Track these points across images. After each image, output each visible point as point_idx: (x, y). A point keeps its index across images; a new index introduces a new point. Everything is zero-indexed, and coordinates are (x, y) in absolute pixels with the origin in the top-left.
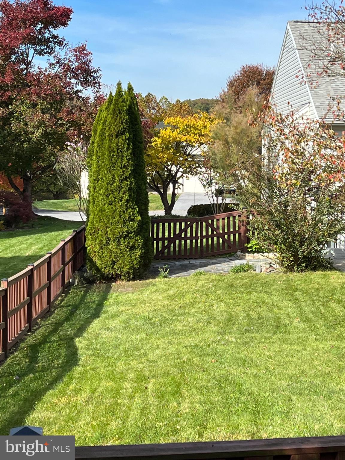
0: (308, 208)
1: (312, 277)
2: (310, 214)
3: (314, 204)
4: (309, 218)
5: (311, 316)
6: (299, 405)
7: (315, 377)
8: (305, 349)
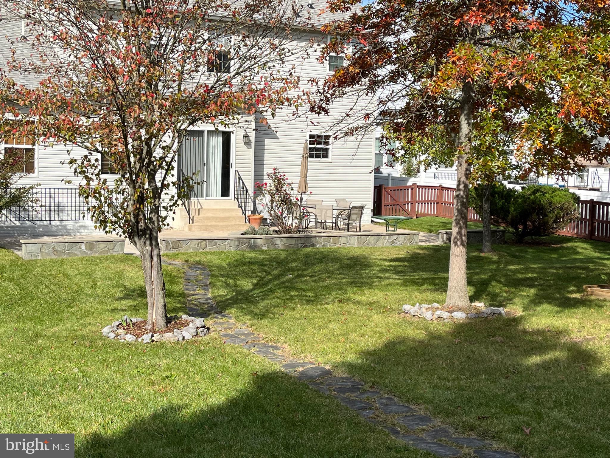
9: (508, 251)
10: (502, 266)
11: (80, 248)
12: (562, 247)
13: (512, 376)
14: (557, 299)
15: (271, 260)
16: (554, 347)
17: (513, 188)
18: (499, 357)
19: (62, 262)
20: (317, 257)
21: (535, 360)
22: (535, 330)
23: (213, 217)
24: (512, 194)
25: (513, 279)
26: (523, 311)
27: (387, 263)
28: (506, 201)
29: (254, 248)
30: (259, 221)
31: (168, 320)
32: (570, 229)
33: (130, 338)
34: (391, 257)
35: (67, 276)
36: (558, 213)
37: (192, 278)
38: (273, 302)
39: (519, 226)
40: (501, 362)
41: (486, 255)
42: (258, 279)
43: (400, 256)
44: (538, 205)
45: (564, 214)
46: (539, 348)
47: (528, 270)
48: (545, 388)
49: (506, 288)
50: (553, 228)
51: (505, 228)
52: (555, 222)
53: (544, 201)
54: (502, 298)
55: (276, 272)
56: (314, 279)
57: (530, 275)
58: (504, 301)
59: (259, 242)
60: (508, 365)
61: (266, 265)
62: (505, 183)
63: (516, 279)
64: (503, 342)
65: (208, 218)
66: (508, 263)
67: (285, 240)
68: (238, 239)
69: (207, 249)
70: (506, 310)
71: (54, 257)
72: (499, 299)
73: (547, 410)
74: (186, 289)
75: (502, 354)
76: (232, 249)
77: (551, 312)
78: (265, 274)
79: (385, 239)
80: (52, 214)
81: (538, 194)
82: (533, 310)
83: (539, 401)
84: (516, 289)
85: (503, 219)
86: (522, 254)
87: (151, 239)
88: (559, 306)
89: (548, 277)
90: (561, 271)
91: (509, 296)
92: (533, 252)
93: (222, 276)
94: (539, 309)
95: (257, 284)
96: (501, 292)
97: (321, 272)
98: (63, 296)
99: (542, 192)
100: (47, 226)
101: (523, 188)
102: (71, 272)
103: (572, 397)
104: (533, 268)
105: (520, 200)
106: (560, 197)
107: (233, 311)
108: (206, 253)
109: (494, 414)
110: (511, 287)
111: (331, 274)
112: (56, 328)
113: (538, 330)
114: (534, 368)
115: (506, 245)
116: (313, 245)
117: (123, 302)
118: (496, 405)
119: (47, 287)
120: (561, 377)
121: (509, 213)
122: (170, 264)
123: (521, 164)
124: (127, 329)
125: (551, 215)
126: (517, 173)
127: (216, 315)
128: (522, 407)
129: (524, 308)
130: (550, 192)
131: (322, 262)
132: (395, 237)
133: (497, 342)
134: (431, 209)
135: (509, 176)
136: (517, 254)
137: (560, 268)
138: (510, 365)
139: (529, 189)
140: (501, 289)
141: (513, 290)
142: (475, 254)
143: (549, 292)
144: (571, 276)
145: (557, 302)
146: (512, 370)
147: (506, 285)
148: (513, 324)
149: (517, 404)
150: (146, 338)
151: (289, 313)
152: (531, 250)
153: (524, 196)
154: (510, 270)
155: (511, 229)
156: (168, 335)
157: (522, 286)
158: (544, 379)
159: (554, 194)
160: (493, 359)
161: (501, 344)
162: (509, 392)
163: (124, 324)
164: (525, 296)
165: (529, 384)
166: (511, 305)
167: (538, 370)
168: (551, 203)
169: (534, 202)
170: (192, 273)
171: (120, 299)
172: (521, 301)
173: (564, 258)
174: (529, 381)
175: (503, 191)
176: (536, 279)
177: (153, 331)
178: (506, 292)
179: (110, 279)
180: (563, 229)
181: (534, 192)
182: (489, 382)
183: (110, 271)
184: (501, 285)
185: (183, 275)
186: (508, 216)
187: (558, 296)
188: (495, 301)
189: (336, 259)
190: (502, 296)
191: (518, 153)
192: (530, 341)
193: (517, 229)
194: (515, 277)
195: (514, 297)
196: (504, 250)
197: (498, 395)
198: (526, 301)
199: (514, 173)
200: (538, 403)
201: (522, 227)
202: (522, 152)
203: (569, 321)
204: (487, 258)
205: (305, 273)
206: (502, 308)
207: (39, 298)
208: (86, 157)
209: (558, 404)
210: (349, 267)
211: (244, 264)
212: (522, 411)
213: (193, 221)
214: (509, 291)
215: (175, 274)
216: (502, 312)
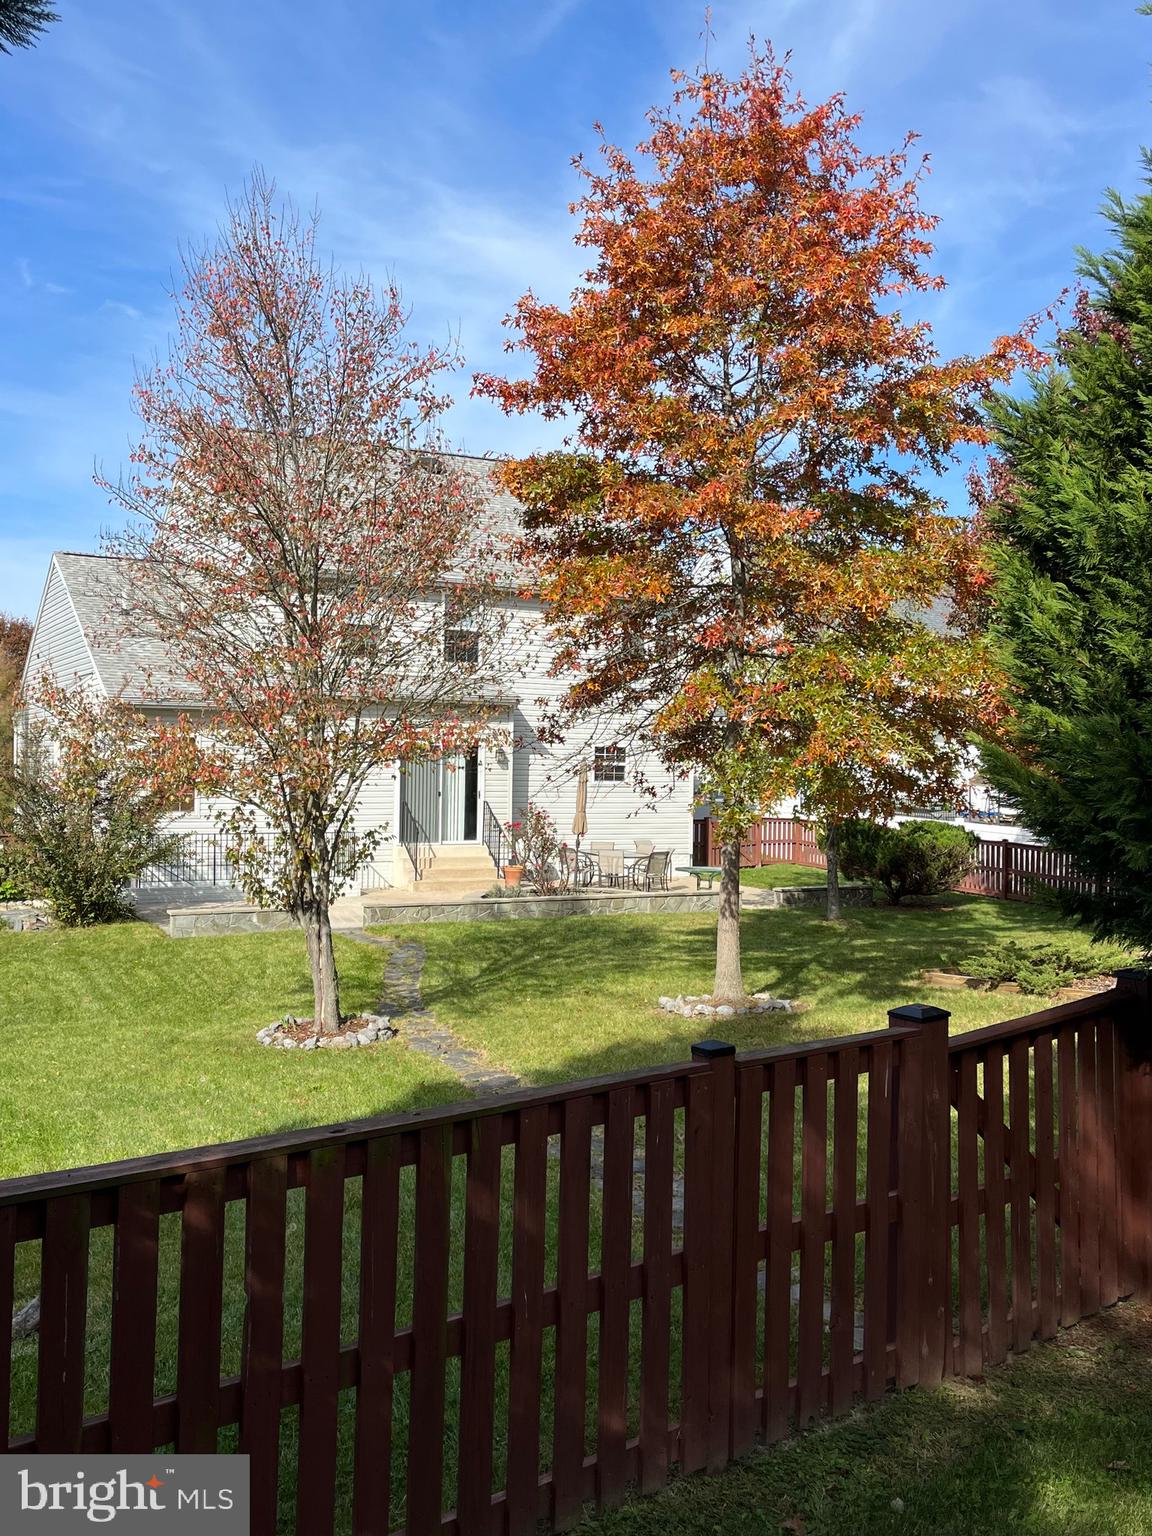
0: (96, 830)
1: (106, 933)
2: (98, 838)
3: (105, 823)
4: (99, 845)
5: (108, 991)
6: (109, 1124)
7: (127, 1079)
8: (106, 1041)
9: (866, 918)
10: (845, 940)
11: (250, 920)
12: (953, 910)
15: (516, 935)
19: (224, 941)
20: (585, 929)
23: (451, 871)
25: (845, 960)
26: (817, 1004)
27: (682, 937)
29: (498, 916)
30: (518, 875)
31: (342, 1021)
33: (289, 1043)
34: (692, 928)
35: (227, 961)
36: (946, 862)
37: (399, 962)
38: (496, 995)
39: (892, 881)
41: (830, 923)
42: (490, 962)
43: (706, 927)
44: (916, 850)
45: (955, 864)
47: (877, 946)
49: (824, 973)
50: (941, 883)
51: (873, 883)
52: (942, 875)
53: (924, 845)
54: (806, 987)
55: (519, 952)
56: (569, 961)
58: (804, 991)
59: (506, 907)
61: (507, 942)
63: (850, 960)
65: (443, 872)
66: (856, 936)
67: (543, 905)
68: (475, 904)
69: (431, 920)
70: (795, 1003)
71: (213, 934)
72: (801, 988)
74: (388, 978)
76: (467, 919)
78: (502, 954)
79: (692, 901)
80: (218, 869)
81: (918, 835)
84: (838, 973)
86: (886, 923)
87: (318, 914)
88: (873, 997)
89: (896, 956)
90: (921, 948)
91: (819, 983)
92: (903, 919)
93: (442, 958)
95: (488, 969)
96: (813, 979)
97: (584, 950)
98: (219, 988)
100: (210, 888)
101: (901, 824)
102: (234, 955)
104: (887, 943)
105: (894, 842)
106: (948, 838)
107: (436, 1007)
108: (427, 926)
110: (834, 970)
111: (595, 952)
112: (198, 1033)
115: (867, 909)
116: (584, 911)
117: (297, 997)
119: (198, 976)
121: (876, 861)
122: (374, 942)
124: (288, 1032)
125: (935, 865)
127: (414, 1013)
129: (822, 1000)
131: (588, 937)
132: (707, 898)
134: (785, 852)
136: (879, 922)
139: (908, 827)
140: (816, 974)
141: (832, 975)
142: (815, 922)
143: (878, 978)
144: (929, 954)
145: (875, 992)
147: (828, 968)
148: (789, 1021)
150: (310, 1043)
151: (509, 1010)
152: (902, 916)
153: (902, 837)
154: (852, 947)
156: (338, 1039)
157: (849, 970)
163: (285, 1026)
164: (840, 984)
166: (809, 996)
168: (933, 847)
170: (401, 954)
171: (294, 992)
172: (830, 990)
173: (945, 929)
176: (876, 959)
177: (321, 1034)
178: (820, 978)
179: (286, 965)
183: (288, 953)
184: (822, 969)
185: (388, 958)
186: (875, 865)
187: (886, 983)
188: (793, 990)
189: (610, 932)
190: (809, 984)
193: (889, 884)
194: (851, 957)
195: (824, 985)
196: (860, 916)
201: (897, 881)
204: (829, 928)
205: (560, 952)
206: (791, 1001)
207: (185, 991)
208: (238, 809)
210: (626, 943)
211: (477, 940)
213: (421, 876)
214: (826, 977)
215: (377, 956)
216: (789, 1006)
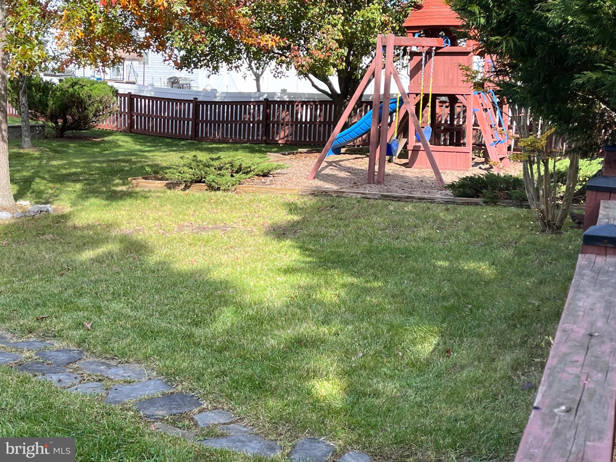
9: (49, 146)
10: (45, 162)
12: (103, 140)
13: (66, 273)
14: (104, 193)
16: (106, 240)
17: (51, 80)
18: (52, 255)
21: (88, 254)
22: (85, 225)
24: (49, 86)
25: (57, 175)
26: (71, 207)
28: (43, 94)
32: (110, 122)
36: (98, 107)
39: (59, 120)
40: (54, 261)
41: (26, 151)
44: (77, 98)
45: (103, 108)
46: (91, 242)
47: (71, 165)
48: (102, 281)
49: (51, 185)
50: (93, 121)
51: (44, 123)
52: (95, 115)
53: (83, 93)
54: (48, 195)
57: (74, 170)
58: (50, 198)
60: (61, 262)
62: (42, 75)
63: (60, 175)
64: (54, 240)
66: (50, 159)
70: (53, 207)
72: (44, 196)
73: (106, 303)
75: (53, 252)
77: (99, 206)
81: (76, 87)
82: (81, 204)
83: (97, 295)
84: (62, 184)
85: (42, 113)
86: (65, 149)
88: (107, 199)
89: (93, 171)
90: (104, 165)
91: (55, 192)
92: (75, 147)
94: (87, 203)
96: (45, 189)
99: (80, 85)
101: (61, 81)
103: (129, 287)
104: (76, 162)
105: (58, 93)
106: (99, 90)
109: (53, 313)
110: (56, 183)
113: (89, 225)
114: (88, 263)
115: (46, 140)
118: (54, 304)
120: (115, 269)
121: (48, 107)
123: (57, 56)
125: (90, 108)
126: (54, 64)
128: (80, 303)
129: (72, 203)
130: (89, 85)
133: (48, 240)
135: (46, 68)
136: (59, 149)
137: (104, 162)
138: (64, 262)
139: (67, 82)
140: (45, 186)
141: (58, 186)
142: (15, 150)
143: (95, 186)
144: (115, 169)
145: (104, 196)
146: (66, 267)
147: (50, 181)
148: (63, 221)
149: (75, 301)
152: (72, 145)
153: (62, 90)
154: (54, 166)
155: (50, 124)
157: (67, 182)
158: (100, 272)
159: (92, 87)
160: (45, 258)
161: (51, 242)
162: (66, 289)
164: (71, 191)
165: (85, 279)
166: (58, 201)
167: (93, 264)
168: (90, 96)
169: (72, 95)
172: (68, 196)
173: (106, 152)
174: (85, 276)
175: (40, 83)
176: (81, 173)
178: (52, 189)
180: (103, 122)
181: (73, 86)
182: (44, 282)
184: (46, 182)
186: (47, 110)
187: (104, 189)
188: (41, 198)
190: (47, 193)
191: (59, 42)
192: (81, 236)
193: (56, 123)
194: (59, 173)
195: (60, 193)
196: (45, 145)
197: (55, 294)
198: (73, 196)
199: (51, 65)
200: (97, 296)
201: (62, 121)
202: (63, 41)
203: (118, 214)
204: (27, 154)
206: (49, 205)
209: (116, 296)
212: (81, 306)
214: (54, 187)
216: (50, 209)
